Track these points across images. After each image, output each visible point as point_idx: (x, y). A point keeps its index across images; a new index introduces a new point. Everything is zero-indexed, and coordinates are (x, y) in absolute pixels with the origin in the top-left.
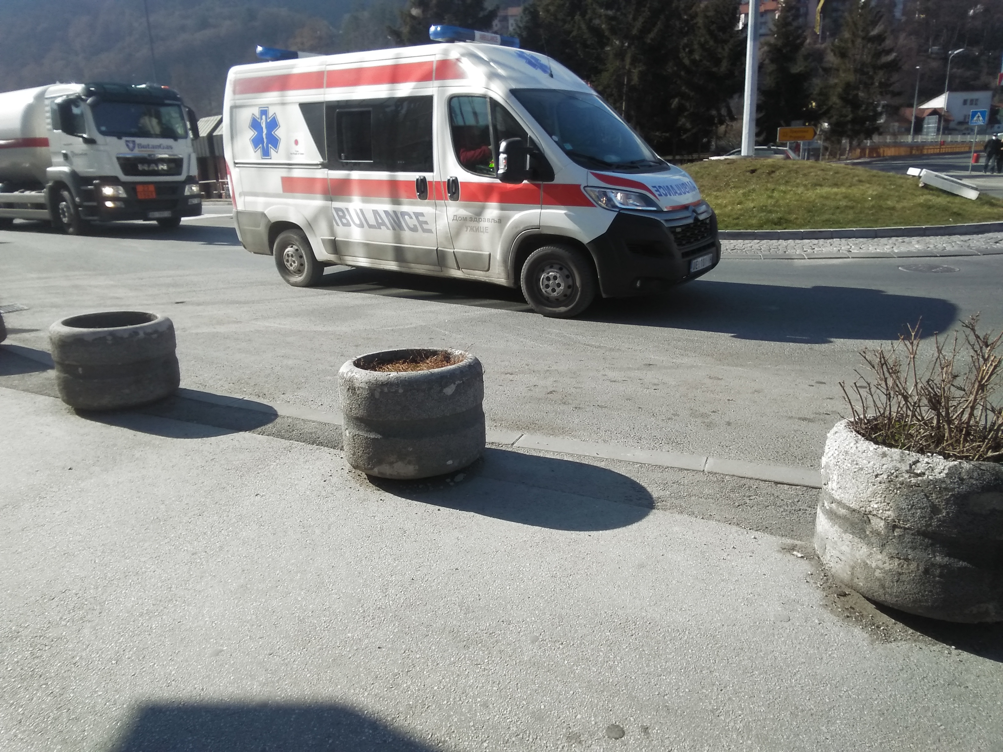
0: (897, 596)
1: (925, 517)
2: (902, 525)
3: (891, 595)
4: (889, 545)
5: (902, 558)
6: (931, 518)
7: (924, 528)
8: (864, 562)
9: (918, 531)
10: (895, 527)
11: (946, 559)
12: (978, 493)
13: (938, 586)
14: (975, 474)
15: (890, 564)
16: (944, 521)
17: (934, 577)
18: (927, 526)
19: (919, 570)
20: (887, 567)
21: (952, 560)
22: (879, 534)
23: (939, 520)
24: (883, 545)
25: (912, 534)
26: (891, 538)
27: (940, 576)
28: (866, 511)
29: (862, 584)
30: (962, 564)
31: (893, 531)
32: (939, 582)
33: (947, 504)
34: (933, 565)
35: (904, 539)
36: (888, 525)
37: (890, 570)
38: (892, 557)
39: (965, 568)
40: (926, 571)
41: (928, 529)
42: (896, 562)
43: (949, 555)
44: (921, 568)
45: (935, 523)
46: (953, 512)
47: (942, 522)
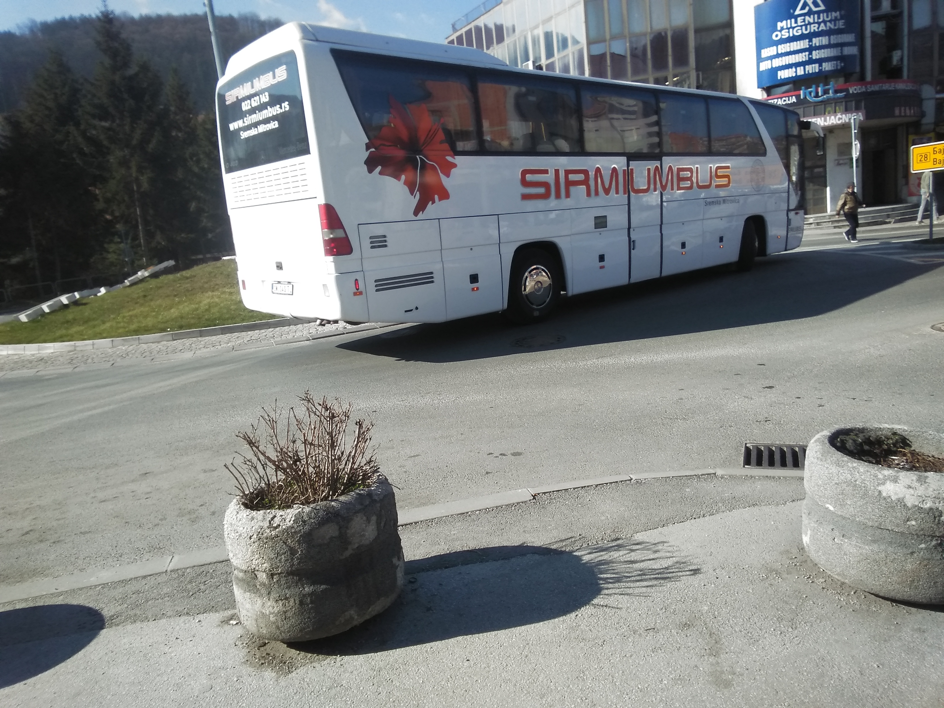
0: (289, 632)
1: (288, 560)
2: (276, 572)
3: (284, 632)
4: (273, 591)
5: (283, 598)
6: (292, 559)
7: (290, 569)
8: (261, 612)
9: (287, 573)
10: (272, 575)
11: (312, 587)
12: (317, 528)
13: (312, 611)
14: (313, 514)
15: (277, 607)
16: (301, 559)
17: (308, 606)
18: (292, 566)
19: (296, 604)
20: (276, 610)
21: (316, 587)
22: (264, 585)
23: (298, 559)
24: (269, 593)
25: (285, 576)
26: (272, 585)
27: (312, 602)
28: (252, 570)
29: (265, 632)
30: (323, 587)
31: (273, 578)
32: (312, 608)
33: (299, 544)
34: (304, 596)
35: (281, 582)
36: (268, 575)
37: (278, 612)
38: (277, 600)
39: (326, 589)
40: (301, 603)
41: (293, 569)
42: (281, 603)
43: (313, 583)
44: (297, 602)
45: (296, 562)
46: (304, 549)
47: (300, 559)
